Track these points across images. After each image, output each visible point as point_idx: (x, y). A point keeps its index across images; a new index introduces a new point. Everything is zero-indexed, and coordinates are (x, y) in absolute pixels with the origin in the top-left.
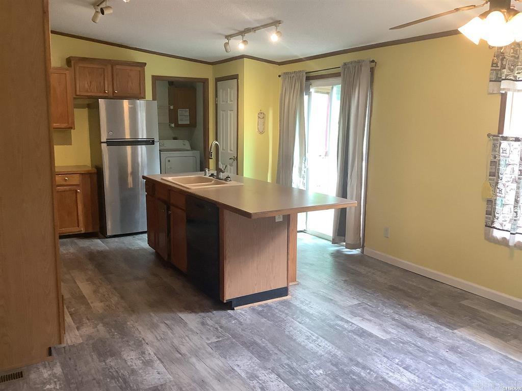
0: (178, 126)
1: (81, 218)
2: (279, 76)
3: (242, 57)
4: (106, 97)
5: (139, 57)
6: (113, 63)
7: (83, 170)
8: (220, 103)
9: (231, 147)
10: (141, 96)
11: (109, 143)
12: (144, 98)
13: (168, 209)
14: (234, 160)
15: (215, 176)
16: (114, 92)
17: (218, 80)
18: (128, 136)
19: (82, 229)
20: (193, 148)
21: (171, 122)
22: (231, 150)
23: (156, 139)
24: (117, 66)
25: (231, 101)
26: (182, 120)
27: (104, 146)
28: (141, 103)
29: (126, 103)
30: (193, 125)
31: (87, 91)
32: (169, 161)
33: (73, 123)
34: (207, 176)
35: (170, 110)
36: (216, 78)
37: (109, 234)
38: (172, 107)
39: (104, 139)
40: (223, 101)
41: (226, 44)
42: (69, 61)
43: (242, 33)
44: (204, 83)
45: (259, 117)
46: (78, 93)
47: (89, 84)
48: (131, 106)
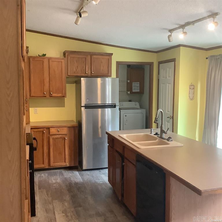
0: (132, 93)
1: (67, 157)
2: (207, 58)
3: (179, 46)
4: (86, 76)
5: (108, 50)
6: (91, 54)
7: (69, 125)
8: (161, 78)
9: (168, 109)
10: (108, 75)
11: (86, 107)
12: (110, 76)
13: (123, 161)
14: (171, 119)
15: (159, 135)
16: (91, 73)
17: (160, 63)
18: (99, 102)
19: (67, 164)
20: (141, 107)
21: (128, 91)
22: (168, 111)
23: (117, 104)
24: (94, 56)
25: (169, 77)
26: (134, 89)
27: (83, 109)
28: (108, 80)
29: (99, 80)
30: (141, 92)
31: (75, 73)
32: (126, 116)
33: (65, 93)
34: (152, 135)
35: (127, 83)
36: (159, 62)
37: (84, 168)
38: (129, 81)
39: (83, 104)
40: (163, 77)
41: (169, 37)
42: (64, 54)
43: (182, 27)
44: (150, 65)
45: (190, 88)
46: (69, 74)
47: (76, 68)
48: (102, 82)
